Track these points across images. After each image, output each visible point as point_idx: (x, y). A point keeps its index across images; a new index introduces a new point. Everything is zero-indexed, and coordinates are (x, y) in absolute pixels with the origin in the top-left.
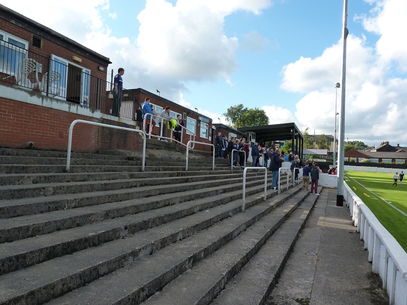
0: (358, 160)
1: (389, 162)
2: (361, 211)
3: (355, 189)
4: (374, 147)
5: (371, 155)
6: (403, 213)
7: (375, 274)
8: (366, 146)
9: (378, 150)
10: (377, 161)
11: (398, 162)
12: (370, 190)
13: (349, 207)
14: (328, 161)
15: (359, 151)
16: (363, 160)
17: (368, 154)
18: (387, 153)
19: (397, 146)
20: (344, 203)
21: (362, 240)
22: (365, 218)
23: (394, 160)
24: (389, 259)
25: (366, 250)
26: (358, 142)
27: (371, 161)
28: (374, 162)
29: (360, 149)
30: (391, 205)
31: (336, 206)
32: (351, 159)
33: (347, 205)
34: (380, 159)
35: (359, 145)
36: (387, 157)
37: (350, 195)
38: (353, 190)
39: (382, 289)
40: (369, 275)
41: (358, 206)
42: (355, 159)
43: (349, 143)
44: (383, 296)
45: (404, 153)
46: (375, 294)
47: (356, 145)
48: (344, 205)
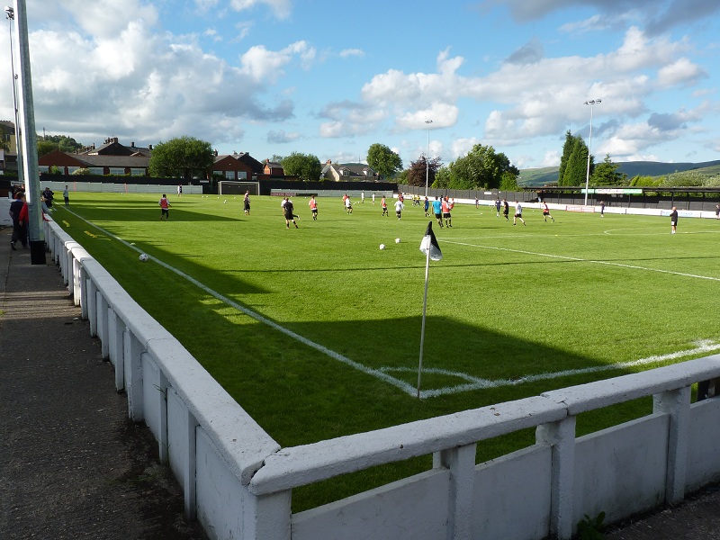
0: (66, 170)
1: (120, 172)
2: (86, 275)
3: (68, 225)
4: (94, 148)
5: (90, 162)
6: (158, 261)
7: (136, 423)
8: (79, 146)
9: (102, 152)
10: (100, 171)
11: (135, 173)
12: (96, 223)
13: (58, 264)
14: (8, 174)
15: (67, 153)
16: (76, 171)
17: (84, 159)
18: (116, 158)
19: (131, 145)
20: (47, 255)
21: (96, 337)
22: (98, 290)
23: (128, 169)
24: (171, 392)
25: (107, 359)
26: (64, 137)
27: (92, 173)
28: (96, 173)
29: (70, 151)
30: (135, 248)
31: (30, 265)
32: (54, 168)
33: (54, 260)
34: (106, 169)
35: (66, 142)
36: (117, 164)
37: (58, 238)
38: (63, 227)
39: (159, 463)
40: (122, 430)
41: (79, 264)
42: (62, 169)
43: (47, 138)
44: (164, 483)
45: (142, 158)
46: (146, 485)
47: (61, 142)
48: (48, 261)
